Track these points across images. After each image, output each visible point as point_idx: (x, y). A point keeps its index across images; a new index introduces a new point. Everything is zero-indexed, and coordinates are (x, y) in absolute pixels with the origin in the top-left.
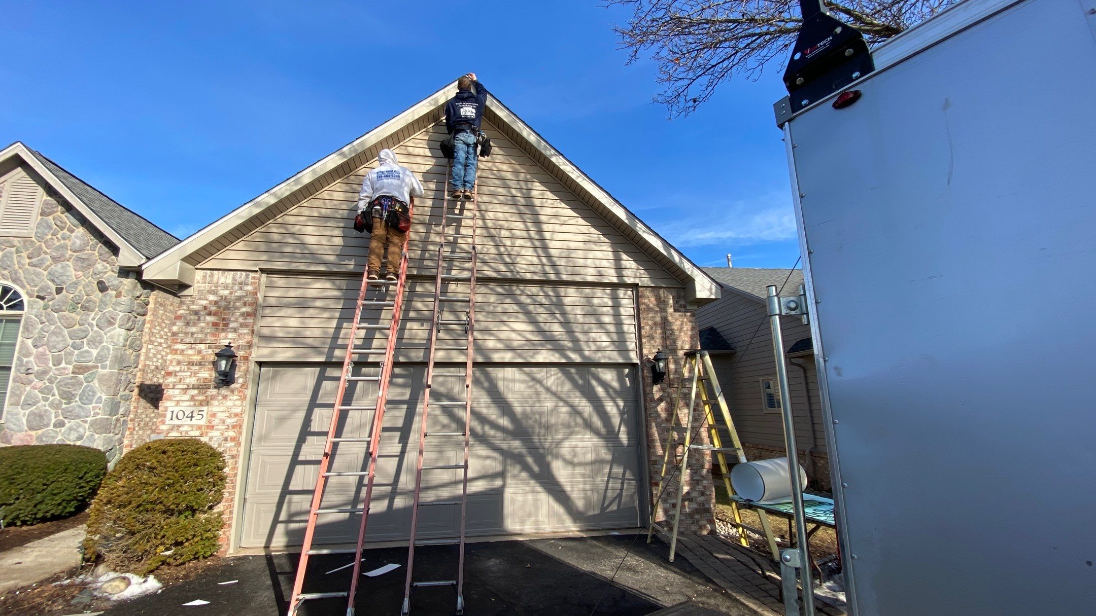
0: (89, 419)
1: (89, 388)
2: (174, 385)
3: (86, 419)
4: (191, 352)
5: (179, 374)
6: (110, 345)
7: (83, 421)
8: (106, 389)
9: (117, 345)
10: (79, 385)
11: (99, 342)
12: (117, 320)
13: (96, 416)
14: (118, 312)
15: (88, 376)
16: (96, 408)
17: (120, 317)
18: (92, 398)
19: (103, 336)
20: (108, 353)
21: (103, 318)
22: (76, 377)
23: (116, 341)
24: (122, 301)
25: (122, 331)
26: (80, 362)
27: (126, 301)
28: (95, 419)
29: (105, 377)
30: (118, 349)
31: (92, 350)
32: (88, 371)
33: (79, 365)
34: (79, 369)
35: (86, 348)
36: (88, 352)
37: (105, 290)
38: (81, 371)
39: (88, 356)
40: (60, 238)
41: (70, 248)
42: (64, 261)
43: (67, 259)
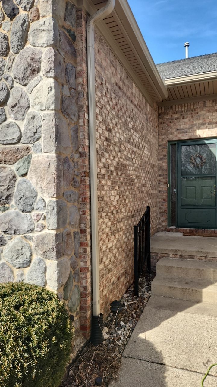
0: (34, 235)
1: (24, 185)
3: (31, 234)
6: (39, 110)
7: (25, 237)
8: (46, 187)
9: (47, 108)
10: (11, 180)
11: (24, 107)
12: (41, 63)
13: (41, 231)
14: (39, 48)
15: (19, 166)
16: (39, 217)
17: (43, 56)
18: (31, 202)
19: (27, 96)
20: (38, 125)
21: (21, 63)
22: (6, 168)
23: (46, 99)
24: (41, 25)
25: (51, 81)
26: (5, 143)
27: (47, 23)
28: (41, 235)
29: (41, 166)
30: (50, 115)
31: (18, 122)
32: (19, 157)
33: (5, 148)
34: (6, 155)
35: (10, 120)
36: (12, 126)
37: (16, 12)
38: (8, 157)
39: (13, 133)
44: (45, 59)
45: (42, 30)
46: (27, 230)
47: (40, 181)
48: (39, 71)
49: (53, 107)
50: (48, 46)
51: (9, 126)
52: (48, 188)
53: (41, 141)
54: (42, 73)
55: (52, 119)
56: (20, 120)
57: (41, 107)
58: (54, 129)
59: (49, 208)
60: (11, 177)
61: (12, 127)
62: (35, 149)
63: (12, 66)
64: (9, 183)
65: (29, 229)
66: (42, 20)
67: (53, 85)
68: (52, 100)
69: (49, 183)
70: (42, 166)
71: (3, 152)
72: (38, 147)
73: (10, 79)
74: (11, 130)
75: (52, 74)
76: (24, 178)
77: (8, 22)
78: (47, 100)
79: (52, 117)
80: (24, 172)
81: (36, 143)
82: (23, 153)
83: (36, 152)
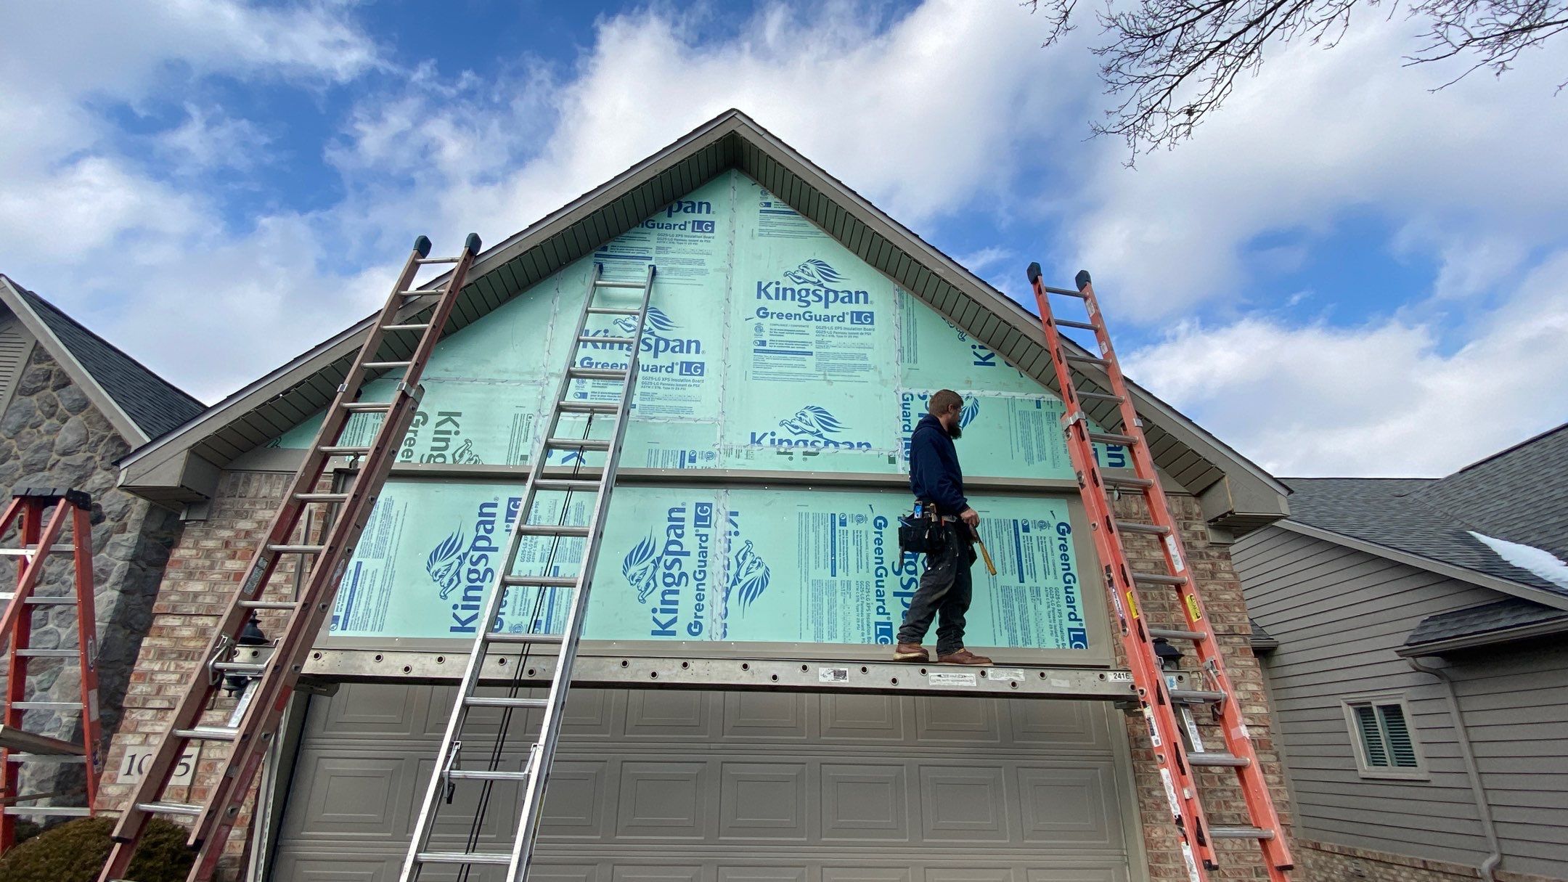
2: (146, 700)
4: (186, 632)
5: (159, 677)
12: (109, 574)
18: (43, 722)
24: (124, 540)
25: (115, 594)
27: (131, 540)
31: (60, 630)
35: (50, 626)
36: (51, 633)
39: (50, 641)
40: (43, 432)
41: (55, 448)
42: (42, 470)
43: (48, 466)
44: (116, 572)
45: (123, 544)
51: (46, 633)
54: (107, 585)
59: (65, 729)
66: (126, 535)
67: (117, 597)
68: (110, 612)
70: (72, 680)
73: (68, 584)
75: (119, 586)
76: (44, 693)
80: (45, 685)
82: (53, 664)
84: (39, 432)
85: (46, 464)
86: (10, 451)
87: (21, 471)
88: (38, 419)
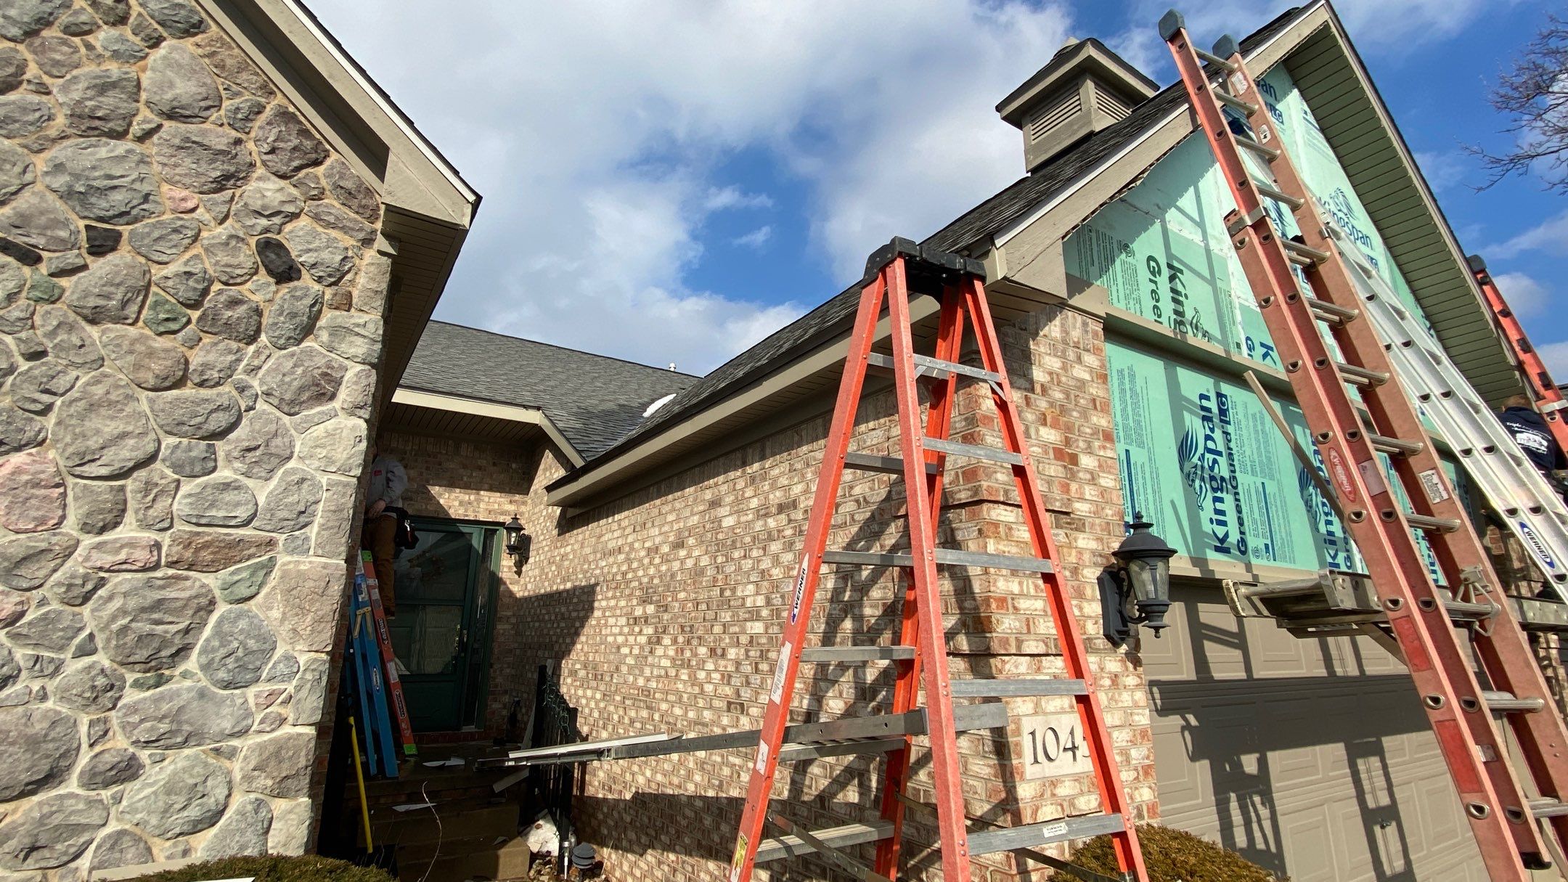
0: (247, 743)
1: (242, 624)
3: (235, 742)
6: (317, 469)
7: (217, 750)
8: (309, 628)
9: (343, 471)
10: (199, 609)
11: (278, 456)
12: (340, 384)
13: (273, 730)
14: (341, 359)
15: (236, 578)
16: (272, 698)
17: (349, 375)
19: (291, 435)
20: (312, 499)
21: (293, 373)
22: (187, 578)
23: (345, 456)
24: (358, 325)
25: (360, 426)
26: (203, 521)
27: (371, 327)
28: (270, 740)
29: (306, 584)
30: (346, 485)
32: (238, 558)
33: (198, 534)
34: (197, 550)
35: (224, 473)
36: (236, 488)
37: (294, 275)
38: (206, 555)
39: (238, 504)
40: (100, 50)
41: (144, 96)
42: (121, 135)
43: (136, 129)
44: (351, 384)
45: (358, 334)
46: (227, 732)
47: (297, 615)
48: (333, 397)
49: (358, 472)
50: (363, 363)
51: (221, 485)
52: (313, 631)
53: (313, 531)
54: (337, 404)
55: (349, 493)
56: (260, 478)
57: (326, 466)
58: (351, 512)
59: (309, 676)
60: (204, 601)
61: (236, 492)
62: (293, 545)
63: (260, 368)
64: (193, 616)
65: (236, 730)
66: (356, 316)
67: (364, 433)
69: (320, 621)
70: (311, 584)
71: (190, 543)
72: (300, 542)
73: (250, 392)
74: (230, 496)
75: (366, 414)
76: (244, 606)
77: (269, 284)
78: (349, 458)
79: (351, 491)
80: (247, 593)
81: (297, 533)
82: (253, 550)
83: (292, 552)
84: (89, 47)
85: (130, 124)
86: (22, 68)
87: (61, 120)
88: (83, 18)
